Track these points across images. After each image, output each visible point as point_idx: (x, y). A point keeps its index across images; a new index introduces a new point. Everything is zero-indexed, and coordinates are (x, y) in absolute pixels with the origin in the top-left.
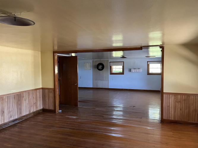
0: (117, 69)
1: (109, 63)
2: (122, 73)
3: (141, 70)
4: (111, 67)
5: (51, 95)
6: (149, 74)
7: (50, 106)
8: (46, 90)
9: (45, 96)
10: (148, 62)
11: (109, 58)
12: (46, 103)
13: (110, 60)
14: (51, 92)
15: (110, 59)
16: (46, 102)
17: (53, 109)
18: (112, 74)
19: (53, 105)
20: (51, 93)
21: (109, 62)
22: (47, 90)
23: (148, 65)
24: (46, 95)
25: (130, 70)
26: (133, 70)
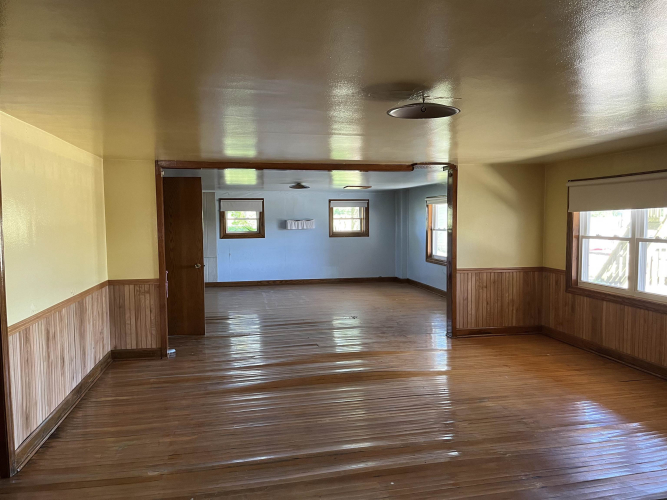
0: (241, 220)
1: (217, 203)
2: (260, 234)
3: (313, 225)
4: (222, 216)
5: (148, 302)
6: (333, 235)
7: (144, 338)
8: (127, 287)
9: (121, 307)
10: (330, 201)
11: (216, 186)
12: (128, 331)
13: (219, 194)
14: (149, 292)
15: (219, 188)
16: (128, 327)
17: (154, 346)
18: (225, 236)
19: (154, 332)
20: (148, 296)
21: (217, 198)
22: (132, 286)
23: (331, 210)
24: (127, 302)
25: (283, 225)
26: (291, 225)
